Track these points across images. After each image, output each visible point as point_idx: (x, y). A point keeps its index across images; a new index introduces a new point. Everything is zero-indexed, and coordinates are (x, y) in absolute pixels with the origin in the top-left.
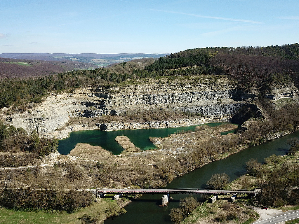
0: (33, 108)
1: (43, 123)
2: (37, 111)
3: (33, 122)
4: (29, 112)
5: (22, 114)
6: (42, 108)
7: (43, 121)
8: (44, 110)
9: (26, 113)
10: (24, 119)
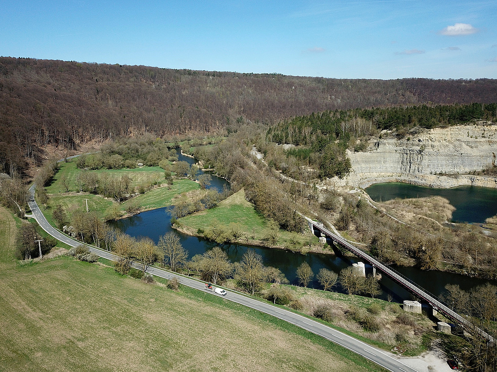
0: (416, 135)
1: (419, 158)
2: (419, 141)
3: (407, 154)
4: (408, 140)
5: (399, 142)
6: (429, 136)
7: (419, 156)
8: (431, 140)
9: (404, 141)
10: (398, 148)
